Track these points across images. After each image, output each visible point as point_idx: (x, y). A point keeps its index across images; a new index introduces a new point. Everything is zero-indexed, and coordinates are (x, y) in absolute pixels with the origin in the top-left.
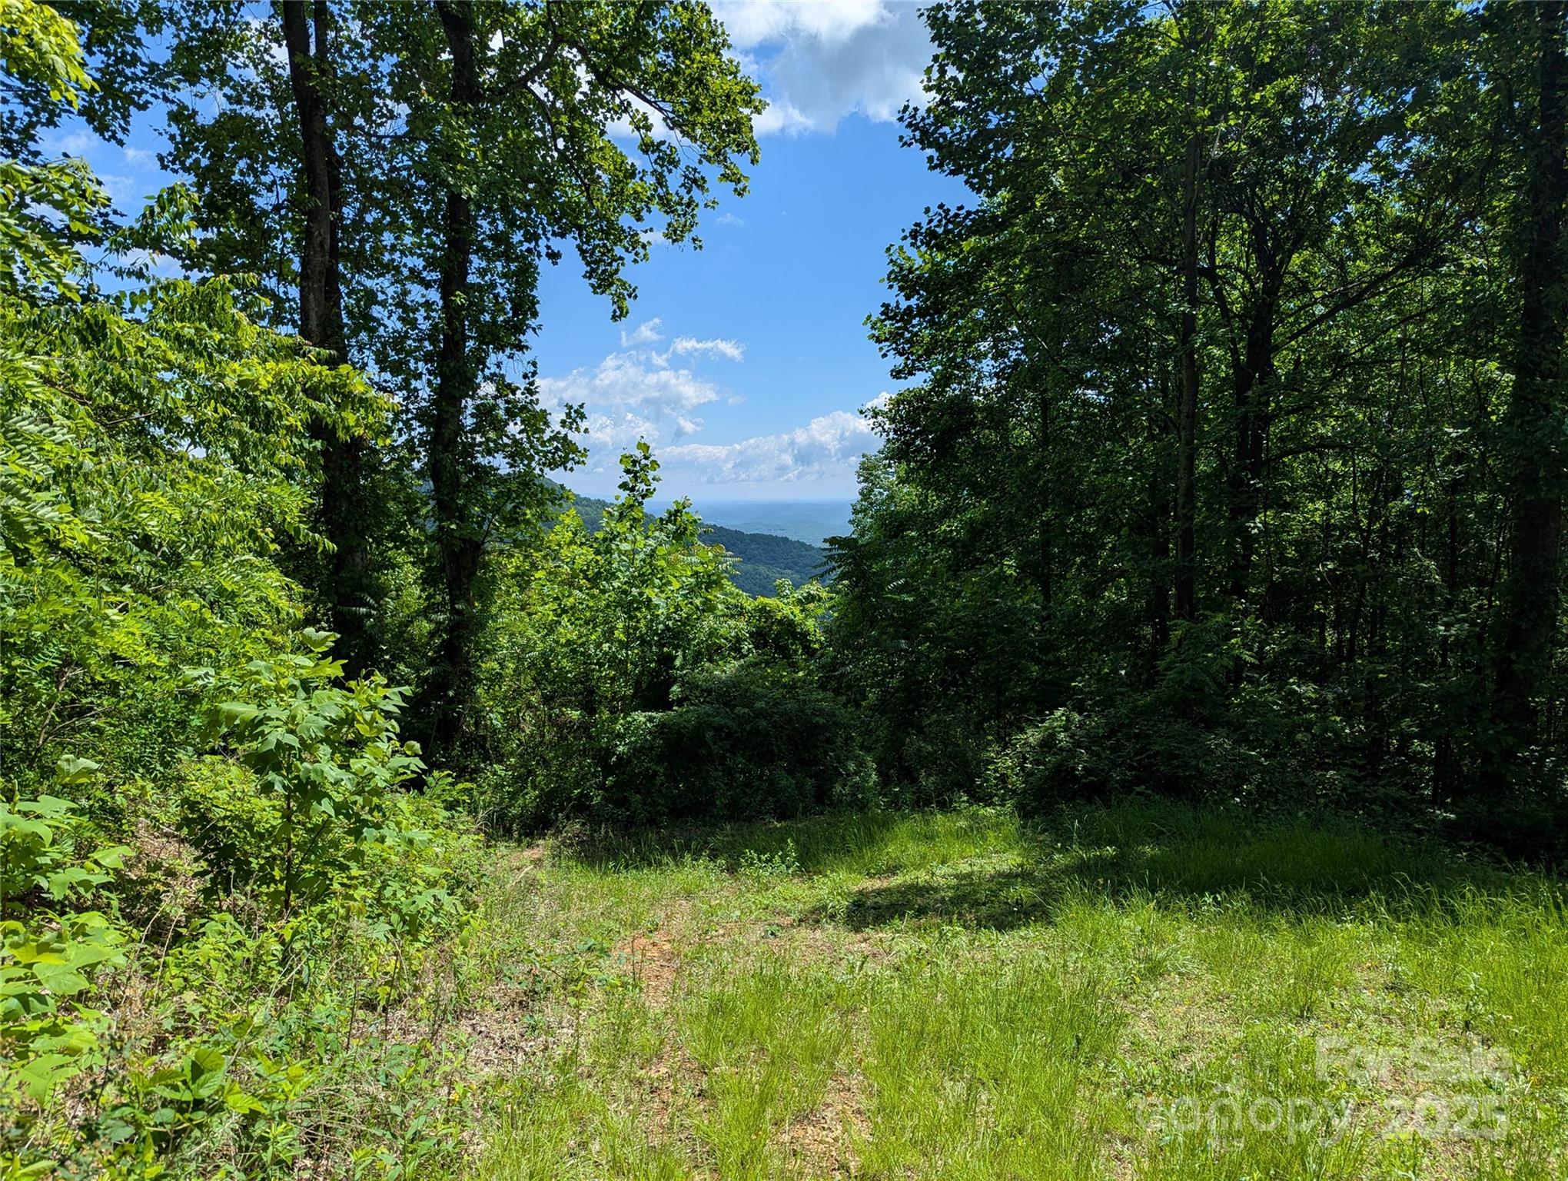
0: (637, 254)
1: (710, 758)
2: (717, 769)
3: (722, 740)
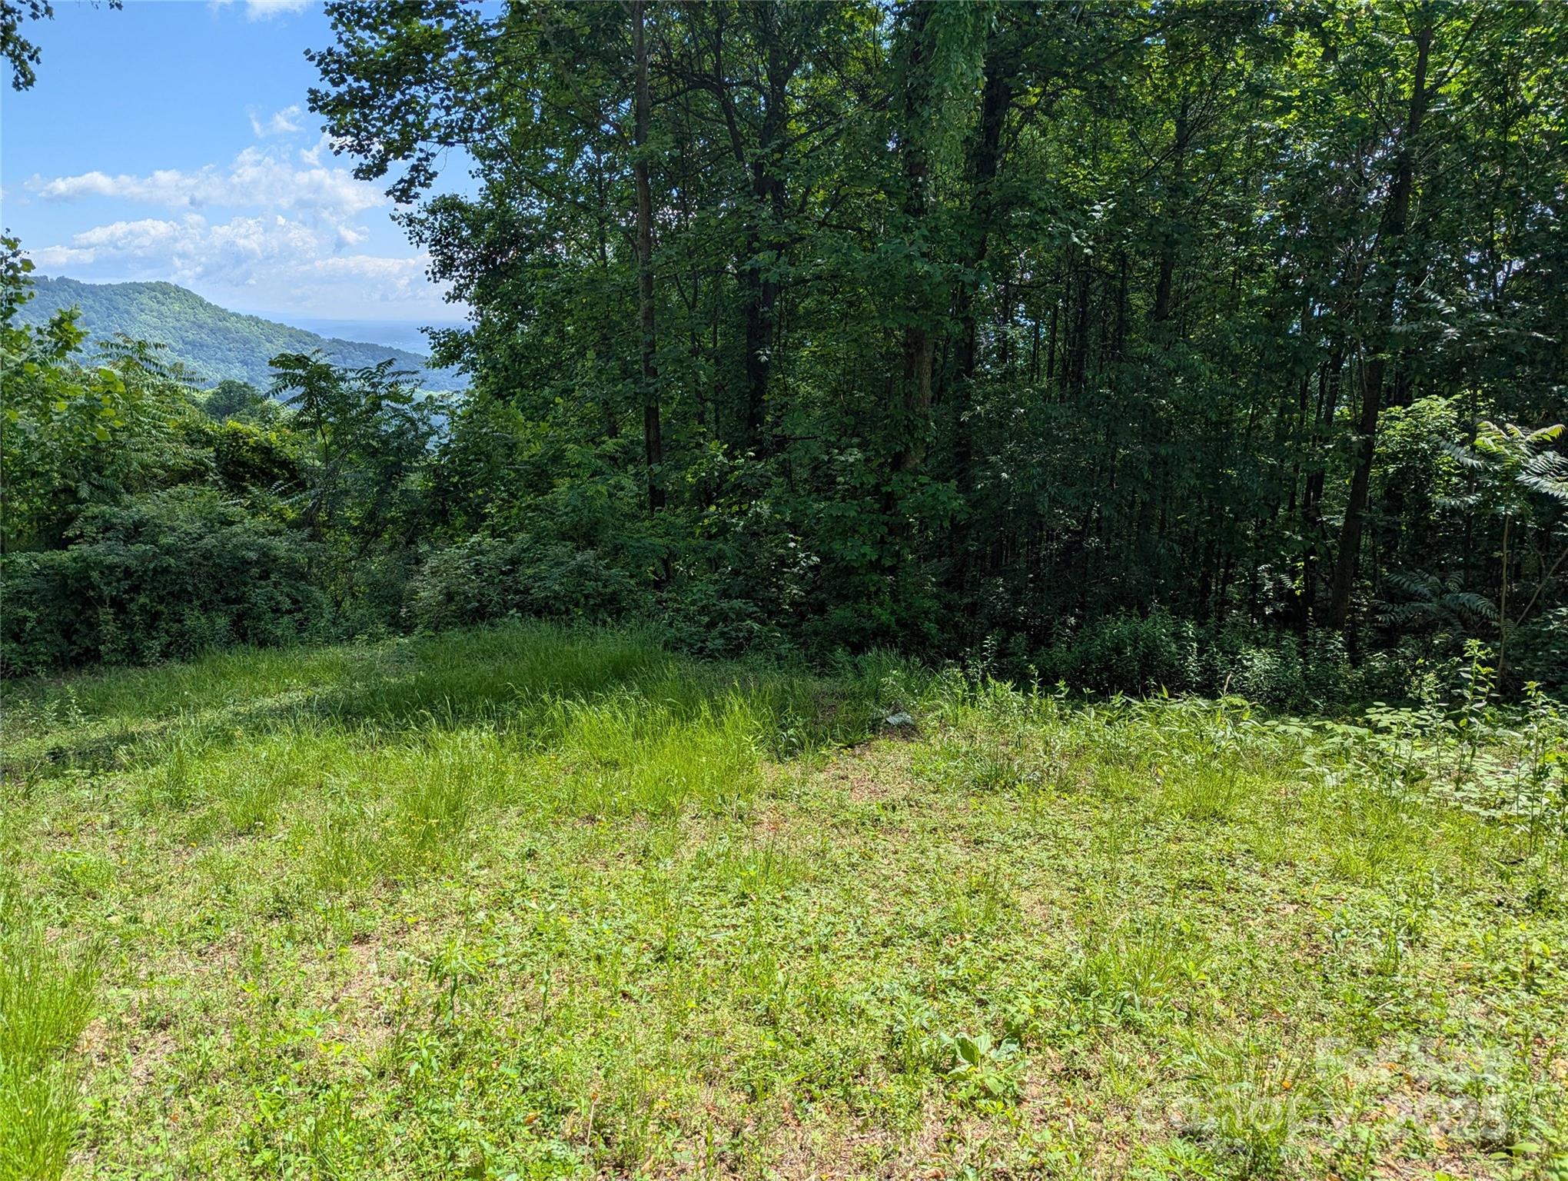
1: (101, 601)
2: (106, 614)
3: (119, 581)
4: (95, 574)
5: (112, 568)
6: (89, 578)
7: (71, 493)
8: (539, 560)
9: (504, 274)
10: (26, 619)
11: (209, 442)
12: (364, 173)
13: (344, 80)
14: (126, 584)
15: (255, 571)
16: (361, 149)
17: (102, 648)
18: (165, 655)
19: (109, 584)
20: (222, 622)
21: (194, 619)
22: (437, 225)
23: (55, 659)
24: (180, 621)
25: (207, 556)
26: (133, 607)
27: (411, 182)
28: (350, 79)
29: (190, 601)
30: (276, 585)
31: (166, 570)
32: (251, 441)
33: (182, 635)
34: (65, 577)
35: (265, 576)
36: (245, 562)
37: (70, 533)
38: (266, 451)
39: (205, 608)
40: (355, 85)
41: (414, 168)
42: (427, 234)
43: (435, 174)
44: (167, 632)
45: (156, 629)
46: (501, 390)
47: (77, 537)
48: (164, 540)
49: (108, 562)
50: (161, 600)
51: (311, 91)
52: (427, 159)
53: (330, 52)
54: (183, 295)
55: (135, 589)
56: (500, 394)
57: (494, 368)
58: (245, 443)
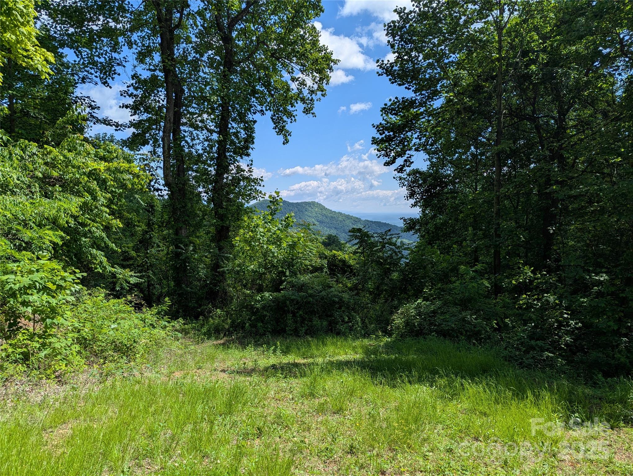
0: (292, 119)
1: (288, 311)
2: (290, 316)
3: (294, 305)
4: (288, 302)
5: (293, 300)
6: (286, 303)
7: (283, 273)
8: (445, 313)
9: (435, 197)
10: (266, 315)
11: (326, 258)
12: (387, 164)
13: (384, 133)
14: (296, 306)
15: (337, 306)
16: (387, 155)
17: (287, 328)
18: (306, 333)
19: (291, 306)
20: (325, 323)
21: (316, 322)
22: (410, 179)
23: (273, 330)
24: (311, 321)
25: (322, 298)
26: (298, 315)
27: (403, 166)
28: (386, 132)
29: (315, 315)
30: (344, 311)
31: (309, 303)
32: (339, 258)
33: (312, 327)
34: (279, 302)
35: (340, 308)
36: (334, 302)
37: (282, 287)
38: (343, 261)
39: (320, 318)
40: (388, 134)
41: (405, 161)
42: (406, 183)
43: (413, 162)
44: (307, 325)
45: (304, 323)
46: (430, 241)
47: (284, 288)
48: (309, 291)
49: (292, 298)
50: (306, 313)
51: (373, 138)
52: (410, 157)
53: (381, 124)
54: (319, 205)
55: (299, 309)
56: (430, 243)
57: (428, 233)
58: (337, 259)
